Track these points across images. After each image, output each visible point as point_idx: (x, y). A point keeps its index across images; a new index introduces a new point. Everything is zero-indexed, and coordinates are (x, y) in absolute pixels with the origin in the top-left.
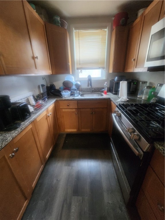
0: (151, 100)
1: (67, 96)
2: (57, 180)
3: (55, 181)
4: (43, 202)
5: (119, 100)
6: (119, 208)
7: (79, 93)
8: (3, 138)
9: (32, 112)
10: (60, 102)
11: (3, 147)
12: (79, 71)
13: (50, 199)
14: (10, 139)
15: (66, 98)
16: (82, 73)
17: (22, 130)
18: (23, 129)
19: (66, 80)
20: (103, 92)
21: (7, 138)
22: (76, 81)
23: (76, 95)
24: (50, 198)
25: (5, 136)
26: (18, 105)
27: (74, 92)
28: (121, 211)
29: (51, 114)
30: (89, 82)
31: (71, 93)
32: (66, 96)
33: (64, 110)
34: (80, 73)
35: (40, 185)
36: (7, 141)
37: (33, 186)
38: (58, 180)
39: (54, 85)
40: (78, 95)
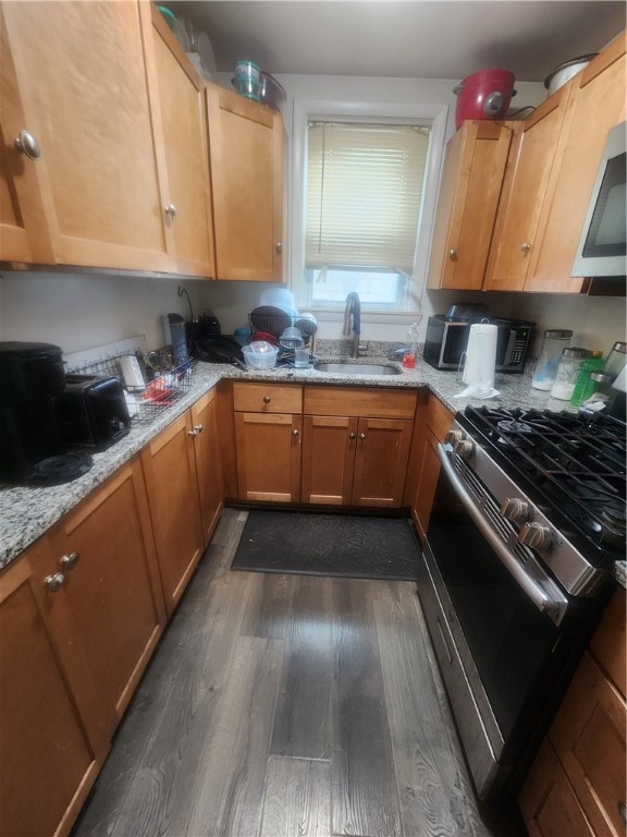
0: (585, 403)
1: (265, 366)
2: (211, 689)
3: (202, 692)
4: (155, 772)
5: (465, 393)
6: (452, 812)
7: (311, 357)
8: (24, 509)
9: (136, 415)
10: (236, 386)
11: (25, 546)
12: (316, 273)
13: (180, 762)
14: (53, 515)
15: (259, 373)
16: (324, 281)
17: (96, 484)
18: (101, 479)
19: (263, 303)
20: (401, 360)
21: (41, 513)
22: (301, 311)
23: (297, 364)
24: (180, 758)
25: (32, 501)
26: (86, 385)
27: (292, 351)
28: (458, 823)
29: (200, 430)
30: (352, 316)
31: (279, 354)
32: (259, 366)
33: (248, 418)
34: (318, 281)
35: (141, 705)
36: (41, 521)
37: (118, 707)
38: (216, 687)
39: (215, 319)
40: (305, 363)
